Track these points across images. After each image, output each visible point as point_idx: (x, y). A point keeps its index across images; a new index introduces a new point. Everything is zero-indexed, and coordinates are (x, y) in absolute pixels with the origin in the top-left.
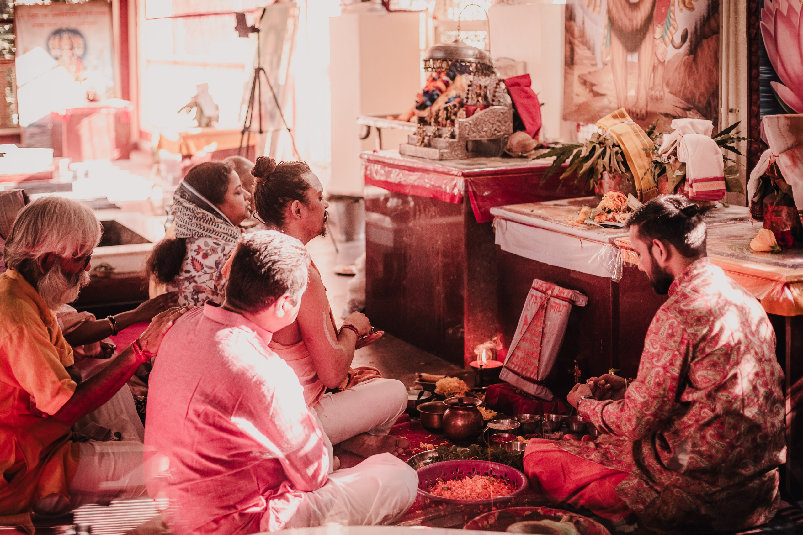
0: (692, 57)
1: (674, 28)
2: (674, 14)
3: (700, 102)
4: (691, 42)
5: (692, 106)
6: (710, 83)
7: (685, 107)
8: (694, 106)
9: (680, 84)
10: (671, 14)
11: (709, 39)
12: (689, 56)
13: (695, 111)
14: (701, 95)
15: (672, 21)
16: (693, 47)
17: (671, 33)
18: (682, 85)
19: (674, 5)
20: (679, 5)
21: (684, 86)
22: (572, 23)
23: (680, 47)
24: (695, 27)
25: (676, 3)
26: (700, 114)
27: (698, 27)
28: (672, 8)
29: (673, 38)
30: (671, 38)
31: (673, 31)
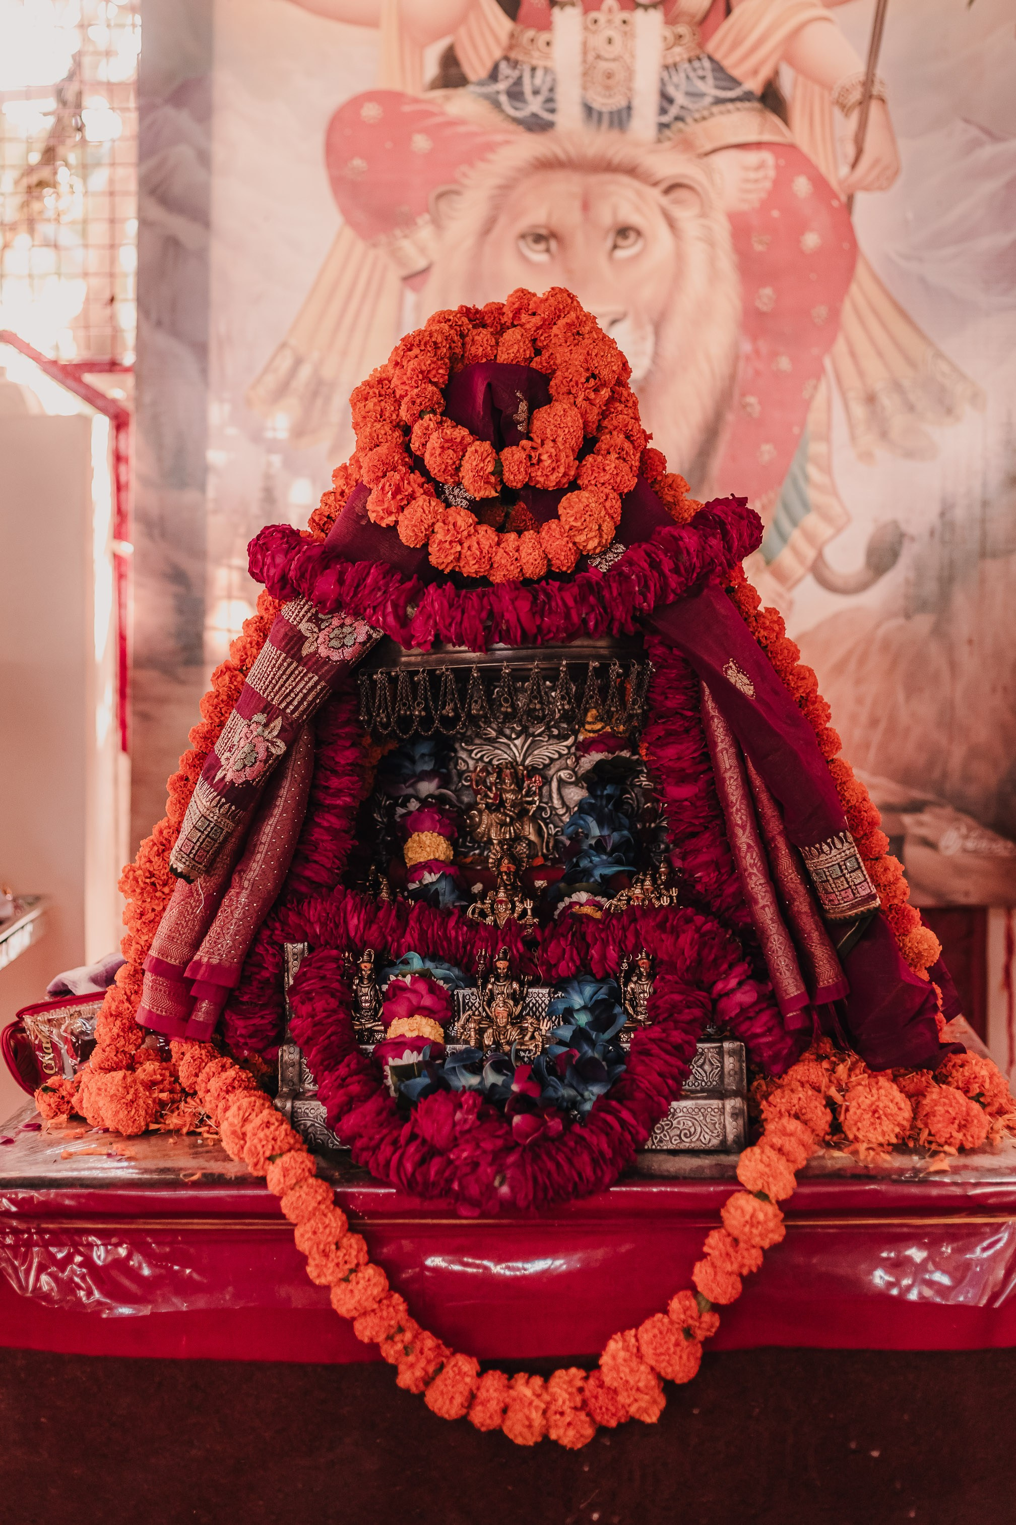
0: (923, 623)
1: (827, 518)
2: (827, 470)
4: (919, 568)
7: (892, 799)
8: (941, 793)
9: (864, 718)
10: (813, 471)
12: (908, 616)
15: (813, 495)
16: (931, 588)
17: (810, 538)
18: (874, 722)
19: (826, 438)
20: (853, 438)
21: (882, 725)
22: (190, 496)
23: (862, 587)
24: (942, 514)
25: (840, 432)
26: (969, 821)
27: (959, 514)
28: (817, 448)
29: (820, 556)
30: (810, 554)
31: (824, 531)
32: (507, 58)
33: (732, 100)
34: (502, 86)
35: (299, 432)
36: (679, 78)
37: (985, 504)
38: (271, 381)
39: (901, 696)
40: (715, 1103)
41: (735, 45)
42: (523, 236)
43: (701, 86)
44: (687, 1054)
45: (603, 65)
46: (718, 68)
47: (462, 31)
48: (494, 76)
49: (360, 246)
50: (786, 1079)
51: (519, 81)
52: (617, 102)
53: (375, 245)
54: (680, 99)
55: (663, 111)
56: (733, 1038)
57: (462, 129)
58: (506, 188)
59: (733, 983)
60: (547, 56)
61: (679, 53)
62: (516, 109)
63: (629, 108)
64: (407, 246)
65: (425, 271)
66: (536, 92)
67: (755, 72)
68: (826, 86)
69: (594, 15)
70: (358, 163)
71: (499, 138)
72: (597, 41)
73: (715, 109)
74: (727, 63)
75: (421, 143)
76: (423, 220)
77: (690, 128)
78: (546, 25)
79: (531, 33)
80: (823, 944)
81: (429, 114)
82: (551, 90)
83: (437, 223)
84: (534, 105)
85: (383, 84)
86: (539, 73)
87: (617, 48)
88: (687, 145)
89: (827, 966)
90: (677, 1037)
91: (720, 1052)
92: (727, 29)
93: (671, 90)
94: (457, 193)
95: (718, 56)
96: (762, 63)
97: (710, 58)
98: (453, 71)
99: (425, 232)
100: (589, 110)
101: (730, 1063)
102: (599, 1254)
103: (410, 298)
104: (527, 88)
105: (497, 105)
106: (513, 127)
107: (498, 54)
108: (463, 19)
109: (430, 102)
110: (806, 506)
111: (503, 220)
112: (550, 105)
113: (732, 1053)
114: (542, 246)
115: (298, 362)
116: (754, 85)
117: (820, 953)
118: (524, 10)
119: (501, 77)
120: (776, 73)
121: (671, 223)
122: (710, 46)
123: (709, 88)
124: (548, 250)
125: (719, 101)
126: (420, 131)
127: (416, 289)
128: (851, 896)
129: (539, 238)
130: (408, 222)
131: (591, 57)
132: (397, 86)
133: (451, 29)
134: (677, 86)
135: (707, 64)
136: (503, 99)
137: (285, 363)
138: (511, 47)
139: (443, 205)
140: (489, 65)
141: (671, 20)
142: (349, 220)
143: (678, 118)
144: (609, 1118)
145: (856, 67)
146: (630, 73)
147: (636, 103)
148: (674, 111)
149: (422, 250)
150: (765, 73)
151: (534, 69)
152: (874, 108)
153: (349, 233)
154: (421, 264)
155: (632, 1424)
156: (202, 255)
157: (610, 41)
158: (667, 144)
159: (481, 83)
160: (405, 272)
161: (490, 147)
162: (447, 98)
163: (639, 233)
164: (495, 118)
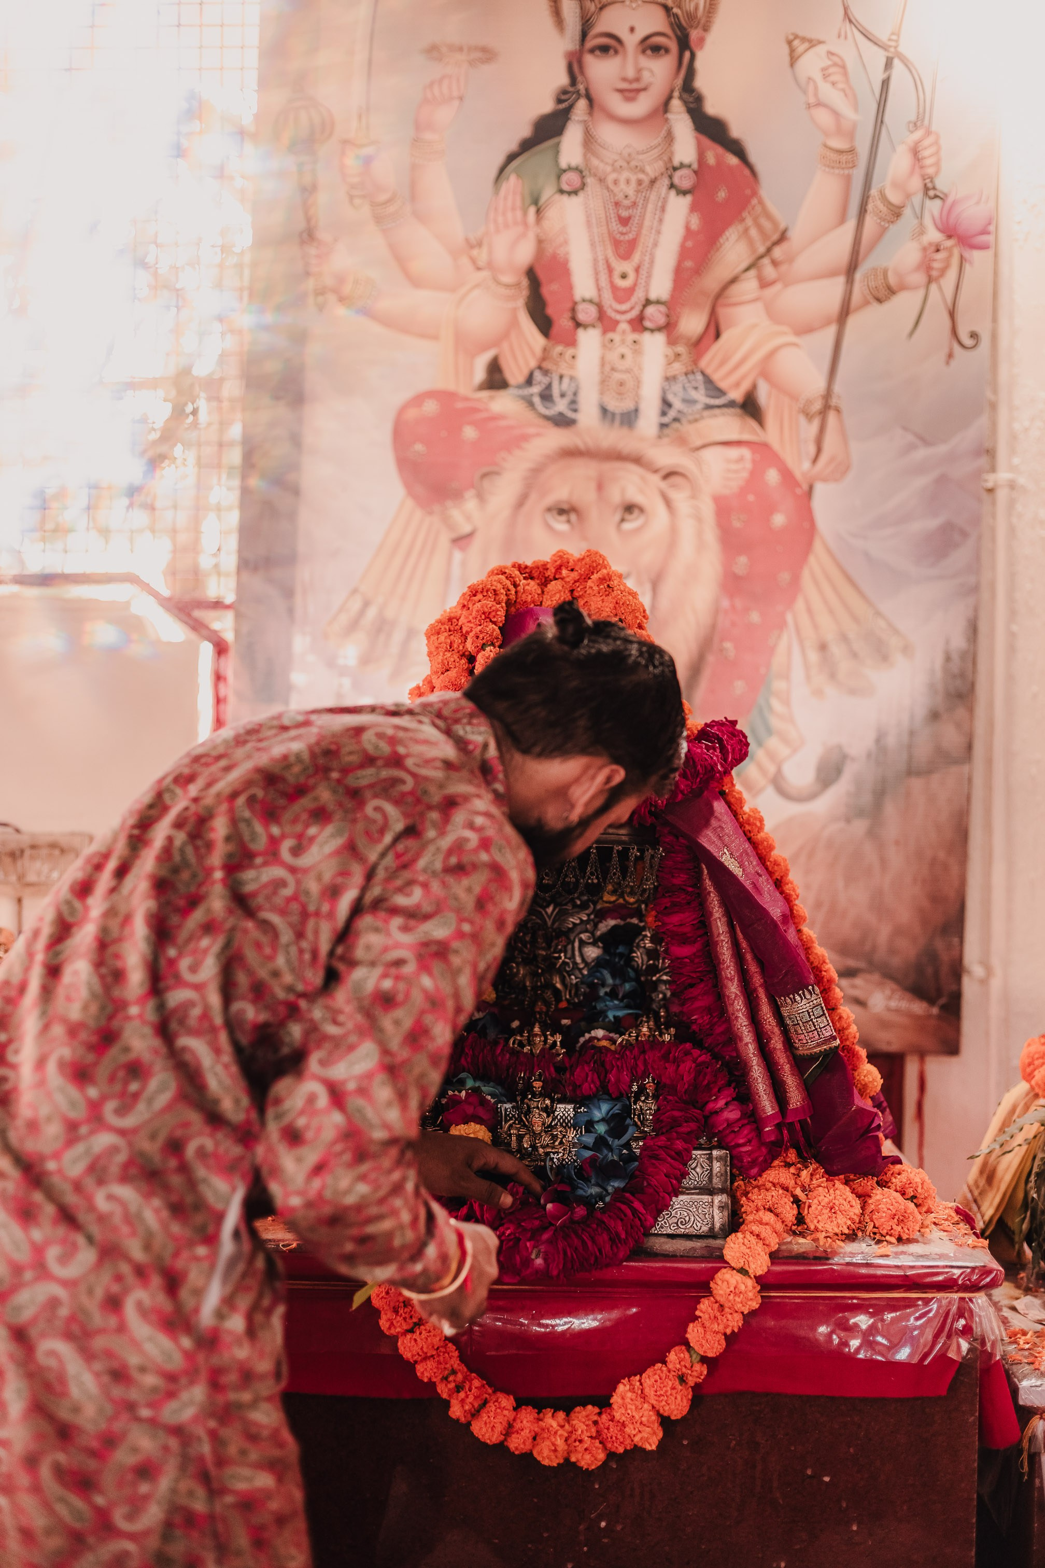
0: (860, 826)
1: (785, 740)
2: (787, 702)
3: (892, 951)
4: (859, 783)
5: (861, 964)
6: (936, 898)
8: (872, 964)
10: (776, 704)
11: (936, 778)
12: (848, 821)
13: (876, 977)
14: (898, 931)
15: (775, 722)
16: (867, 799)
17: (772, 756)
19: (786, 676)
20: (808, 678)
23: (812, 796)
24: (878, 741)
25: (797, 673)
26: (894, 986)
27: (891, 741)
28: (779, 685)
29: (779, 772)
30: (772, 769)
31: (783, 751)
32: (540, 368)
33: (719, 407)
34: (535, 390)
35: (366, 660)
36: (677, 388)
37: (912, 733)
38: (344, 619)
39: (840, 884)
40: (706, 1198)
41: (723, 363)
42: (549, 510)
43: (694, 395)
44: (684, 1158)
45: (617, 376)
46: (708, 381)
47: (505, 346)
48: (529, 381)
49: (419, 514)
50: (761, 1181)
51: (549, 387)
52: (628, 405)
53: (431, 513)
54: (677, 404)
55: (664, 414)
56: (719, 1147)
57: (503, 423)
58: (537, 471)
59: (721, 1103)
60: (572, 367)
61: (678, 368)
62: (547, 408)
63: (636, 411)
64: (456, 514)
65: (470, 535)
66: (563, 395)
67: (737, 385)
68: (794, 397)
69: (610, 335)
70: (419, 447)
71: (531, 430)
72: (613, 356)
73: (706, 413)
74: (716, 377)
75: (470, 433)
76: (470, 494)
77: (686, 428)
78: (572, 342)
79: (559, 348)
80: (793, 1074)
81: (475, 410)
82: (575, 394)
83: (481, 497)
84: (561, 406)
85: (440, 385)
86: (566, 381)
87: (628, 362)
88: (682, 441)
89: (796, 1092)
90: (679, 1145)
91: (710, 1158)
92: (716, 351)
93: (670, 398)
94: (497, 473)
95: (709, 371)
96: (743, 378)
97: (703, 373)
98: (497, 377)
99: (471, 504)
100: (604, 411)
101: (717, 1166)
102: (615, 1314)
103: (458, 556)
104: (556, 392)
105: (531, 404)
106: (542, 422)
107: (533, 364)
108: (505, 335)
109: (479, 400)
110: (769, 731)
111: (533, 496)
112: (573, 406)
113: (719, 1159)
114: (564, 518)
115: (366, 604)
116: (737, 395)
117: (791, 1081)
118: (555, 330)
119: (534, 382)
120: (754, 387)
121: (668, 502)
122: (703, 363)
123: (701, 397)
124: (569, 521)
125: (709, 407)
126: (470, 423)
127: (462, 549)
128: (817, 1037)
129: (561, 512)
130: (457, 495)
131: (607, 368)
132: (451, 386)
133: (497, 343)
134: (675, 394)
135: (699, 377)
136: (537, 400)
137: (356, 605)
138: (544, 359)
139: (486, 483)
140: (526, 372)
141: (672, 341)
142: (410, 491)
143: (676, 420)
144: (623, 1207)
145: (818, 384)
146: (638, 383)
147: (643, 407)
148: (672, 414)
149: (468, 518)
150: (745, 386)
151: (561, 377)
152: (832, 417)
153: (410, 503)
154: (467, 529)
155: (637, 1450)
156: (292, 516)
157: (623, 356)
158: (666, 440)
159: (519, 387)
160: (454, 535)
161: (525, 438)
162: (492, 398)
163: (642, 510)
164: (529, 415)
